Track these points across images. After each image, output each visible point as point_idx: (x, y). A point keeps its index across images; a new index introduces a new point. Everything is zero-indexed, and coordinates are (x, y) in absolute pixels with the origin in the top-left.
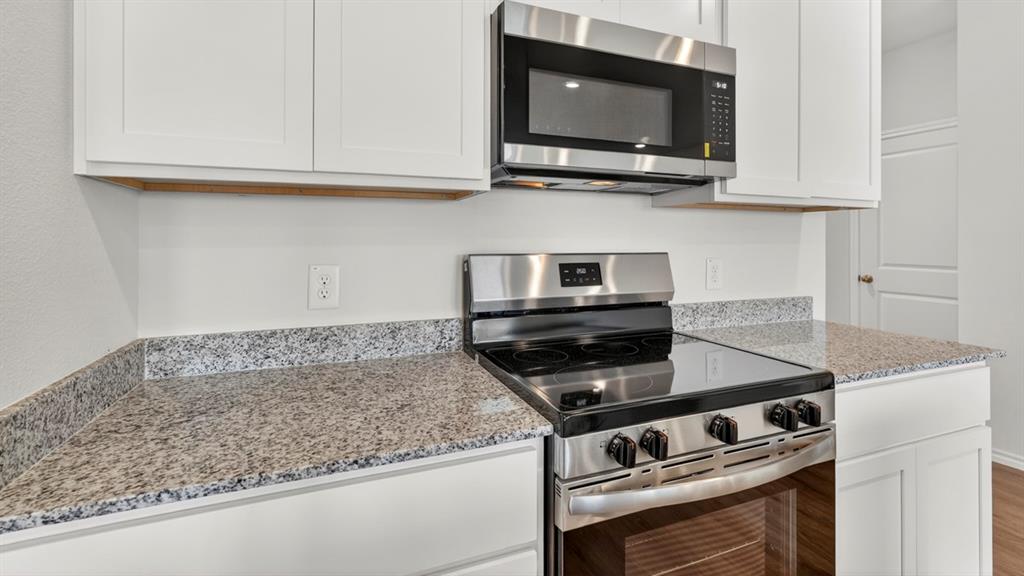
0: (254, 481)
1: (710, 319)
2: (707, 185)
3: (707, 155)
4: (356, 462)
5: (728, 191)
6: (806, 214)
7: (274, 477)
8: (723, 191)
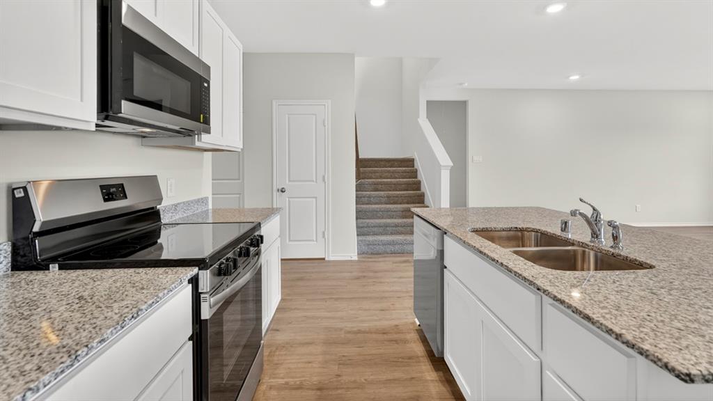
0: (84, 353)
1: (170, 214)
2: (191, 137)
3: (202, 121)
4: (133, 317)
5: (203, 140)
6: (205, 153)
7: (95, 345)
8: (199, 140)
